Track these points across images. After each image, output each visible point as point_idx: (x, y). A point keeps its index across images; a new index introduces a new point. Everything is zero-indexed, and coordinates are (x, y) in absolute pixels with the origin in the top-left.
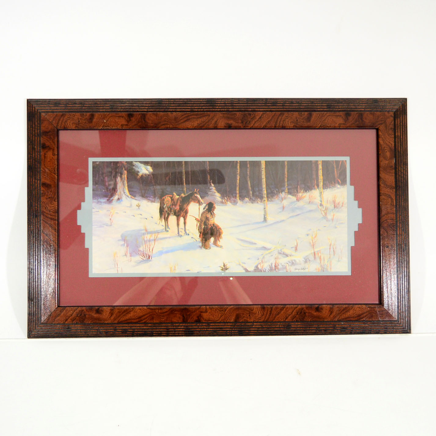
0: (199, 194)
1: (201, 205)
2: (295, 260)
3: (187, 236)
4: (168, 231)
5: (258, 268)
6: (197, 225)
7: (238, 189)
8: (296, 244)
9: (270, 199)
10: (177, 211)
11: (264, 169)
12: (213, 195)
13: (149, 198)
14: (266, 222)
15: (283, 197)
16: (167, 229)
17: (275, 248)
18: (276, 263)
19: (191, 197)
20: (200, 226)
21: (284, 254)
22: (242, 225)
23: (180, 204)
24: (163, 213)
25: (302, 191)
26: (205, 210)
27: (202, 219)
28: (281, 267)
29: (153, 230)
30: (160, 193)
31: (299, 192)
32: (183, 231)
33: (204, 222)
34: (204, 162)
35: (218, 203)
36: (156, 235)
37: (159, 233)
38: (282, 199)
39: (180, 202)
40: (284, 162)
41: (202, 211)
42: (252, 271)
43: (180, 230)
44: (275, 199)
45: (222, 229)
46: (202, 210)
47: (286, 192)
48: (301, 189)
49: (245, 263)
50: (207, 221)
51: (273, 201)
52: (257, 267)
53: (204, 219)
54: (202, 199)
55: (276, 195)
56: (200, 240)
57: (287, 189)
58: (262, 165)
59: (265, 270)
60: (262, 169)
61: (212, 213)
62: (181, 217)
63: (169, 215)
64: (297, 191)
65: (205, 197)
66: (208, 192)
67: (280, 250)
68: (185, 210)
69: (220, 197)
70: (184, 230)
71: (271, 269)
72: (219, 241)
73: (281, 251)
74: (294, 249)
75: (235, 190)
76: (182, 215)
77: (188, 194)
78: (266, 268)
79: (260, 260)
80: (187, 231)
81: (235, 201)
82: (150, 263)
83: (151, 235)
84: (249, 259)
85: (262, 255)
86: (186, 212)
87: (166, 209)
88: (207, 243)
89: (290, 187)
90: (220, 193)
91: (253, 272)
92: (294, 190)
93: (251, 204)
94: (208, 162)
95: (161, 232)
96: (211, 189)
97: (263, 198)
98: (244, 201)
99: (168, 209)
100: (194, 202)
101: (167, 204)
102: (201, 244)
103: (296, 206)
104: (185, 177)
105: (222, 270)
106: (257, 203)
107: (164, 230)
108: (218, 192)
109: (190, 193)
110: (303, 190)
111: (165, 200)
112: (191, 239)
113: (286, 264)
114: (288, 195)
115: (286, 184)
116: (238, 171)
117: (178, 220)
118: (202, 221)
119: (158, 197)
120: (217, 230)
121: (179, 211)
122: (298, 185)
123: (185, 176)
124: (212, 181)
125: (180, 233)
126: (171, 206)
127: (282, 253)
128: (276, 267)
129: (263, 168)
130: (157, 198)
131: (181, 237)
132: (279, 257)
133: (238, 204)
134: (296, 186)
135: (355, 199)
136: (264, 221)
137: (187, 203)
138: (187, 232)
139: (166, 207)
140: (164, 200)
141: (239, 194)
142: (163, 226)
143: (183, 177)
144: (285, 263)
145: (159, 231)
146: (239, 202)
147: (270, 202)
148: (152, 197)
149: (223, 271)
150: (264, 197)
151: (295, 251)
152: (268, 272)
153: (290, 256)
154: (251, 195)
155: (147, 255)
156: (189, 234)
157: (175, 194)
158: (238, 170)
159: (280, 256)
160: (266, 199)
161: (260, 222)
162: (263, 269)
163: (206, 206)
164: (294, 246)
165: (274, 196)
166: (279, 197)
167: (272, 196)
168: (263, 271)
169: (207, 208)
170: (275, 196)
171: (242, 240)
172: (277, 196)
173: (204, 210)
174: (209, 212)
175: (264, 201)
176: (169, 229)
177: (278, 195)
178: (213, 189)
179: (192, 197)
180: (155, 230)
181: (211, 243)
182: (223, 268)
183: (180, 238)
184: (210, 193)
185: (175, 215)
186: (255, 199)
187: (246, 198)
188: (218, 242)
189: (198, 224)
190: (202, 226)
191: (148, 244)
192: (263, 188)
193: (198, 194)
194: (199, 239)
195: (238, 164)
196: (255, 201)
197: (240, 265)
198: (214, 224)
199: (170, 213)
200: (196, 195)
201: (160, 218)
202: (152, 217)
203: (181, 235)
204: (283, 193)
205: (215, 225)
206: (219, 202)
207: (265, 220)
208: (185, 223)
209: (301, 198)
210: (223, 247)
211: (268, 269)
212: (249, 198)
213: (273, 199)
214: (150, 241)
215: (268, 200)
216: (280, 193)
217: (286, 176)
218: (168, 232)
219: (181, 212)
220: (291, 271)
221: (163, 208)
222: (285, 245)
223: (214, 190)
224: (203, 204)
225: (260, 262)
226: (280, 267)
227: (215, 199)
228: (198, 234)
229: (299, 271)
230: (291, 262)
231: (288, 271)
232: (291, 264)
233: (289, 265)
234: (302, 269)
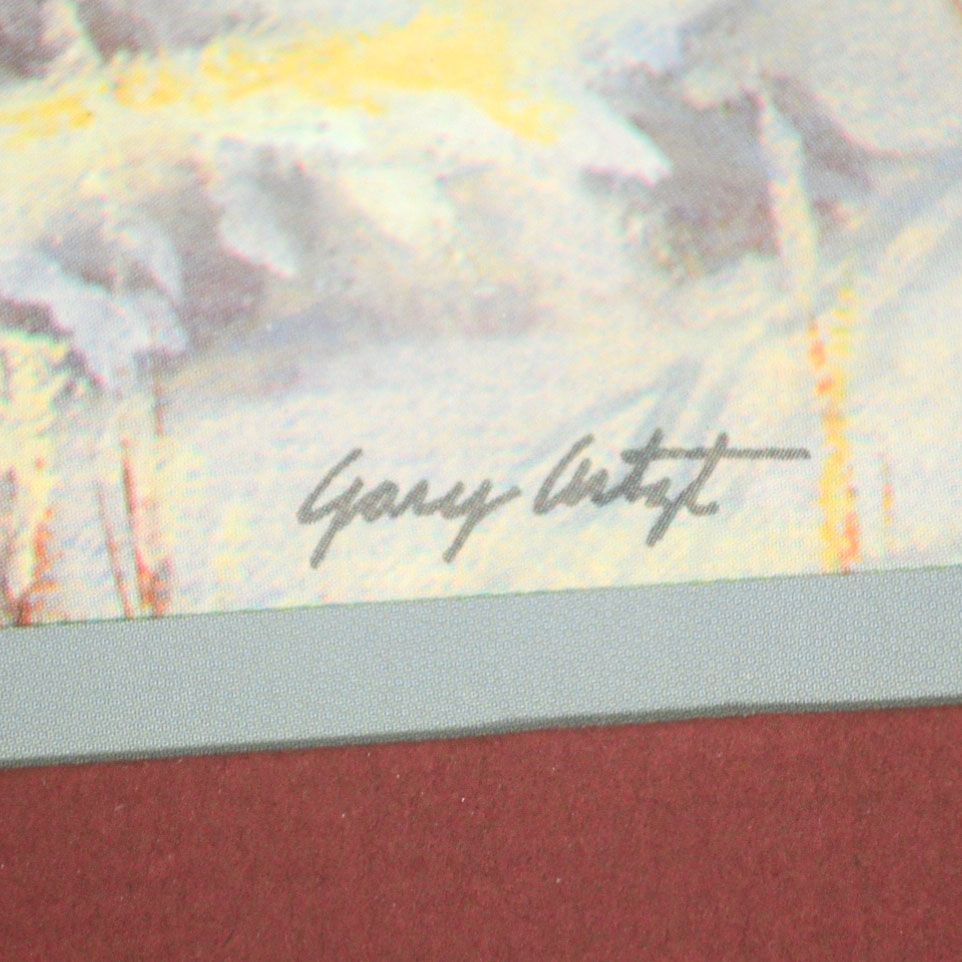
229: (462, 579)
230: (166, 269)
231: (42, 580)
232: (176, 340)
233: (82, 387)
234: (571, 495)
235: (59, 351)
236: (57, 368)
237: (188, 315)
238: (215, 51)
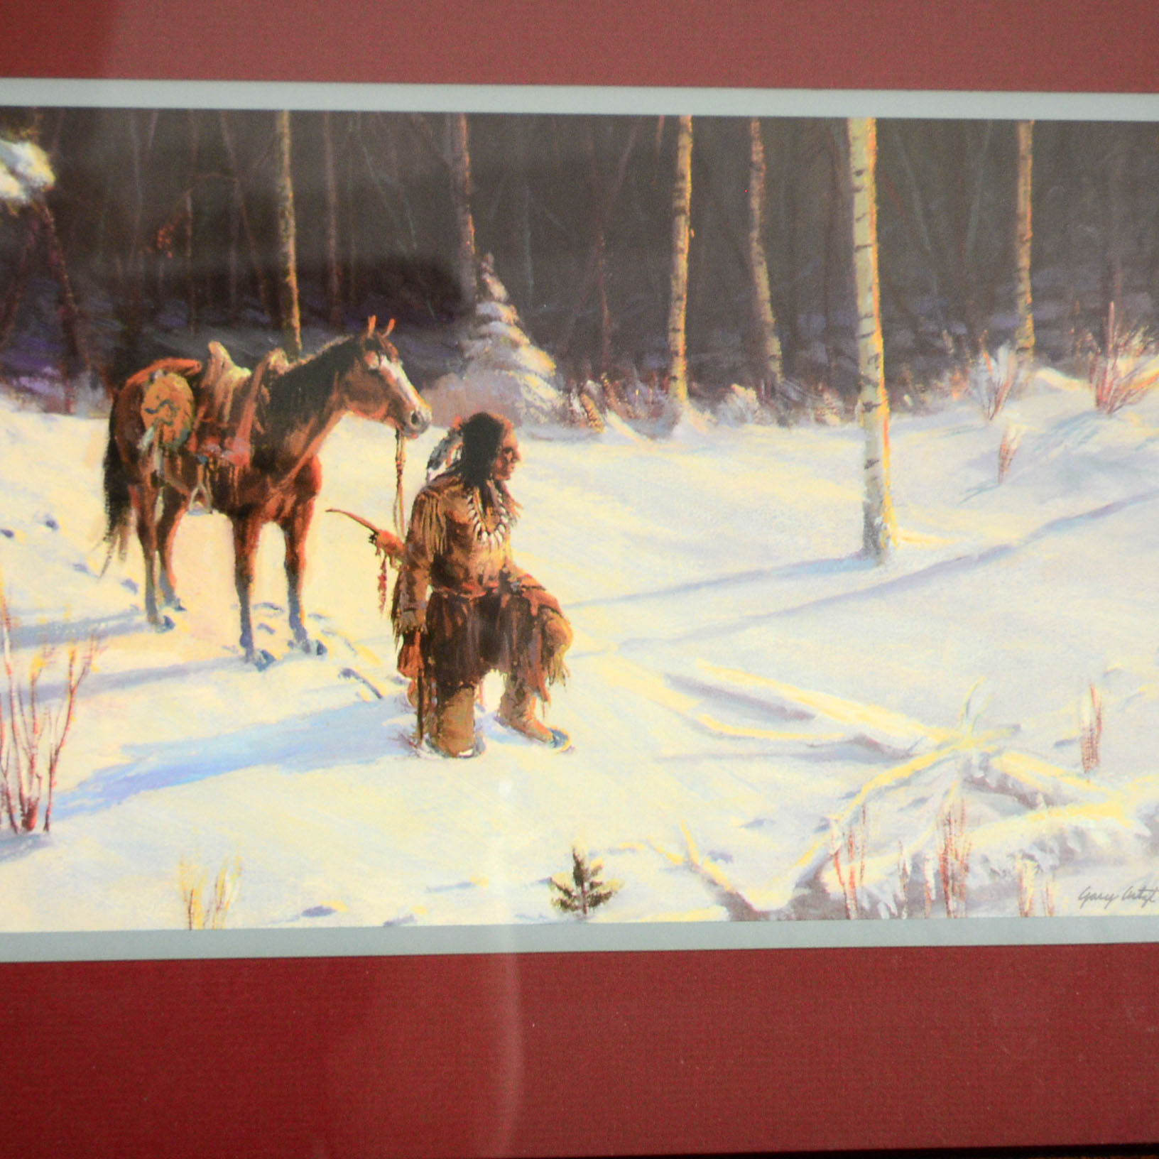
0: (395, 351)
1: (413, 434)
2: (1080, 835)
3: (309, 665)
4: (169, 624)
5: (824, 891)
6: (383, 578)
7: (679, 319)
8: (1088, 718)
9: (907, 398)
10: (235, 476)
11: (866, 183)
12: (503, 366)
13: (24, 381)
14: (879, 563)
15: (1003, 381)
16: (166, 611)
17: (939, 748)
18: (946, 852)
19: (342, 374)
20: (403, 587)
21: (1002, 788)
22: (711, 584)
23: (258, 426)
24: (133, 490)
25: (1136, 342)
26: (443, 469)
27: (419, 535)
28: (987, 881)
29: (59, 617)
30: (111, 344)
31: (1116, 347)
32: (281, 623)
33: (431, 559)
34: (438, 120)
35: (537, 421)
36: (82, 649)
37: (103, 643)
38: (997, 397)
39: (258, 412)
40: (1007, 129)
41: (424, 482)
42: (779, 912)
43: (256, 617)
44: (945, 394)
45: (566, 613)
46: (417, 475)
47: (1023, 349)
48: (1128, 326)
49: (727, 858)
50: (457, 554)
51: (928, 412)
52: (813, 882)
53: (433, 538)
54: (418, 386)
55: (949, 366)
56: (404, 690)
57: (1029, 324)
58: (853, 149)
59: (874, 903)
60: (857, 182)
61: (496, 493)
62: (266, 520)
63: (175, 505)
64: (1102, 339)
65: (444, 379)
66: (466, 342)
67: (976, 761)
68: (293, 474)
69: (548, 380)
70: (286, 615)
71: (914, 901)
72: (545, 698)
73: (986, 769)
74: (1076, 752)
75: (662, 325)
76: (272, 505)
77: (320, 351)
78: (875, 891)
79: (836, 830)
80: (309, 625)
81: (657, 411)
82: (38, 855)
83: (45, 656)
84: (758, 823)
85: (851, 795)
86: (307, 485)
87: (156, 462)
88: (454, 712)
89: (1050, 310)
90: (551, 352)
91: (789, 918)
92: (1078, 331)
93: (774, 429)
94: (463, 123)
95: (122, 630)
96: (487, 319)
97: (859, 389)
98: (722, 406)
99: (172, 458)
100: (366, 413)
101: (160, 426)
102: (413, 719)
103: (1092, 448)
104: (292, 230)
105: (564, 905)
106: (820, 421)
107: (142, 618)
108: (540, 339)
109: (332, 348)
110: (1142, 330)
111: (151, 397)
112: (343, 680)
113: (1019, 864)
114: (1035, 368)
115: (1025, 286)
116: (681, 191)
117: (244, 544)
118: (420, 550)
119: (94, 369)
120: (531, 619)
121: (247, 480)
122: (1107, 294)
123: (292, 222)
124: (490, 257)
125: (261, 641)
126: (193, 441)
127: (992, 781)
128: (946, 882)
129: (859, 173)
130: (86, 377)
131: (261, 667)
132: (972, 810)
133: (678, 430)
134: (1096, 305)
136: (866, 551)
137: (313, 421)
138: (313, 630)
139: (151, 446)
140: (138, 393)
141: (688, 354)
142: (130, 585)
143: (282, 225)
144: (1012, 856)
145: (102, 620)
146: (690, 416)
147: (907, 419)
148: (48, 370)
149: (569, 915)
150: (869, 381)
151: (1080, 769)
152: (892, 916)
153: (1050, 802)
154: (775, 367)
155: (15, 803)
156: (320, 650)
157: (219, 350)
158: (681, 185)
159: (977, 804)
160: (879, 395)
161: (840, 561)
162: (856, 899)
163: (447, 442)
164: (1076, 733)
165: (938, 375)
166: (976, 384)
167: (926, 378)
168: (853, 915)
169: (455, 454)
170: (948, 375)
171: (706, 691)
172: (958, 376)
173: (434, 474)
174: (468, 488)
175: (869, 407)
176: (180, 609)
177: (972, 371)
178: (498, 319)
179: (349, 377)
180: (75, 616)
181: (482, 710)
182: (567, 892)
183: (255, 675)
184: (478, 344)
185: (222, 510)
186: (803, 394)
187: (736, 387)
188: (538, 702)
189: (393, 575)
190: (416, 590)
191: (18, 719)
192: (859, 319)
193: (389, 359)
194: (401, 682)
195: (686, 142)
196: (799, 405)
197: (691, 867)
198: (504, 577)
199: (182, 489)
200: (374, 362)
201: (110, 534)
202: (51, 524)
203: (266, 655)
204: (1003, 352)
205: (511, 579)
206: (546, 414)
207: (875, 542)
208: (293, 566)
209: (1129, 394)
210: (571, 742)
211: (895, 896)
212: (757, 388)
213: (928, 397)
214: (34, 696)
215: (894, 402)
216: (984, 356)
217: (1025, 228)
218: (169, 633)
219: (264, 488)
220: (1051, 911)
221: (134, 455)
222: (1017, 728)
223: (509, 324)
224: (425, 427)
225: (838, 844)
226: (976, 880)
227: (516, 388)
228: (391, 648)
229: (1106, 913)
230: (1057, 850)
231: (1031, 908)
232: (1057, 863)
233: (1040, 872)
235: (1036, 864)
236: (1035, 867)
237: (1060, 859)
238: (1068, 806)
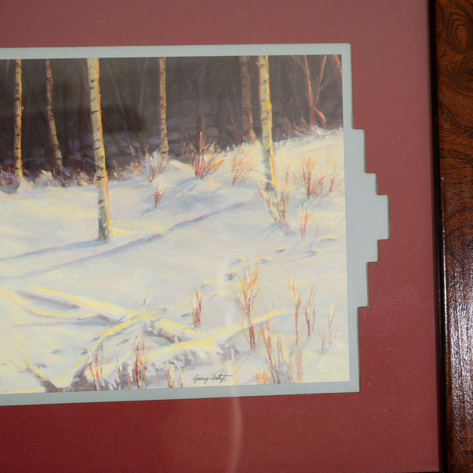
2: (193, 353)
5: (86, 379)
7: (19, 144)
8: (195, 305)
9: (115, 174)
11: (96, 85)
14: (106, 243)
15: (156, 166)
17: (132, 319)
18: (137, 362)
21: (160, 335)
22: (35, 253)
25: (212, 148)
28: (154, 373)
31: (203, 151)
38: (153, 173)
40: (155, 61)
42: (67, 388)
44: (131, 172)
47: (164, 152)
48: (208, 141)
49: (44, 366)
51: (125, 179)
52: (81, 375)
55: (132, 160)
57: (166, 142)
58: (89, 71)
59: (107, 384)
60: (92, 85)
64: (197, 147)
67: (148, 324)
71: (123, 382)
73: (153, 327)
74: (191, 319)
75: (12, 147)
78: (107, 378)
79: (90, 354)
81: (10, 182)
84: (57, 352)
85: (96, 339)
89: (175, 136)
91: (71, 391)
92: (187, 144)
93: (60, 188)
97: (95, 171)
98: (37, 179)
103: (194, 193)
106: (79, 184)
110: (214, 143)
113: (168, 366)
114: (170, 159)
115: (164, 126)
116: (18, 90)
122: (199, 129)
127: (155, 332)
128: (137, 374)
129: (92, 81)
132: (147, 344)
133: (19, 190)
134: (195, 133)
135: (368, 170)
136: (100, 237)
141: (22, 158)
144: (165, 363)
146: (24, 184)
147: (116, 182)
150: (99, 167)
151: (193, 326)
152: (115, 389)
153: (180, 340)
154: (59, 162)
158: (17, 88)
159: (149, 342)
160: (104, 173)
161: (89, 242)
162: (99, 382)
164: (191, 311)
165: (128, 164)
166: (144, 167)
167: (123, 165)
168: (98, 389)
170: (132, 164)
171: (33, 297)
172: (137, 164)
175: (99, 178)
177: (142, 162)
186: (71, 174)
187: (43, 171)
192: (94, 142)
195: (19, 70)
196: (70, 178)
197: (29, 370)
204: (155, 154)
207: (104, 234)
209: (209, 170)
211: (116, 381)
212: (52, 172)
213: (124, 173)
215: (110, 175)
216: (147, 155)
217: (163, 102)
220: (182, 385)
222: (165, 309)
225: (91, 360)
226: (150, 373)
229: (205, 385)
230: (183, 360)
231: (173, 384)
232: (184, 365)
233: (177, 369)
234: (214, 379)
235: (175, 366)
236: (175, 367)
237: (185, 363)
238: (188, 342)
